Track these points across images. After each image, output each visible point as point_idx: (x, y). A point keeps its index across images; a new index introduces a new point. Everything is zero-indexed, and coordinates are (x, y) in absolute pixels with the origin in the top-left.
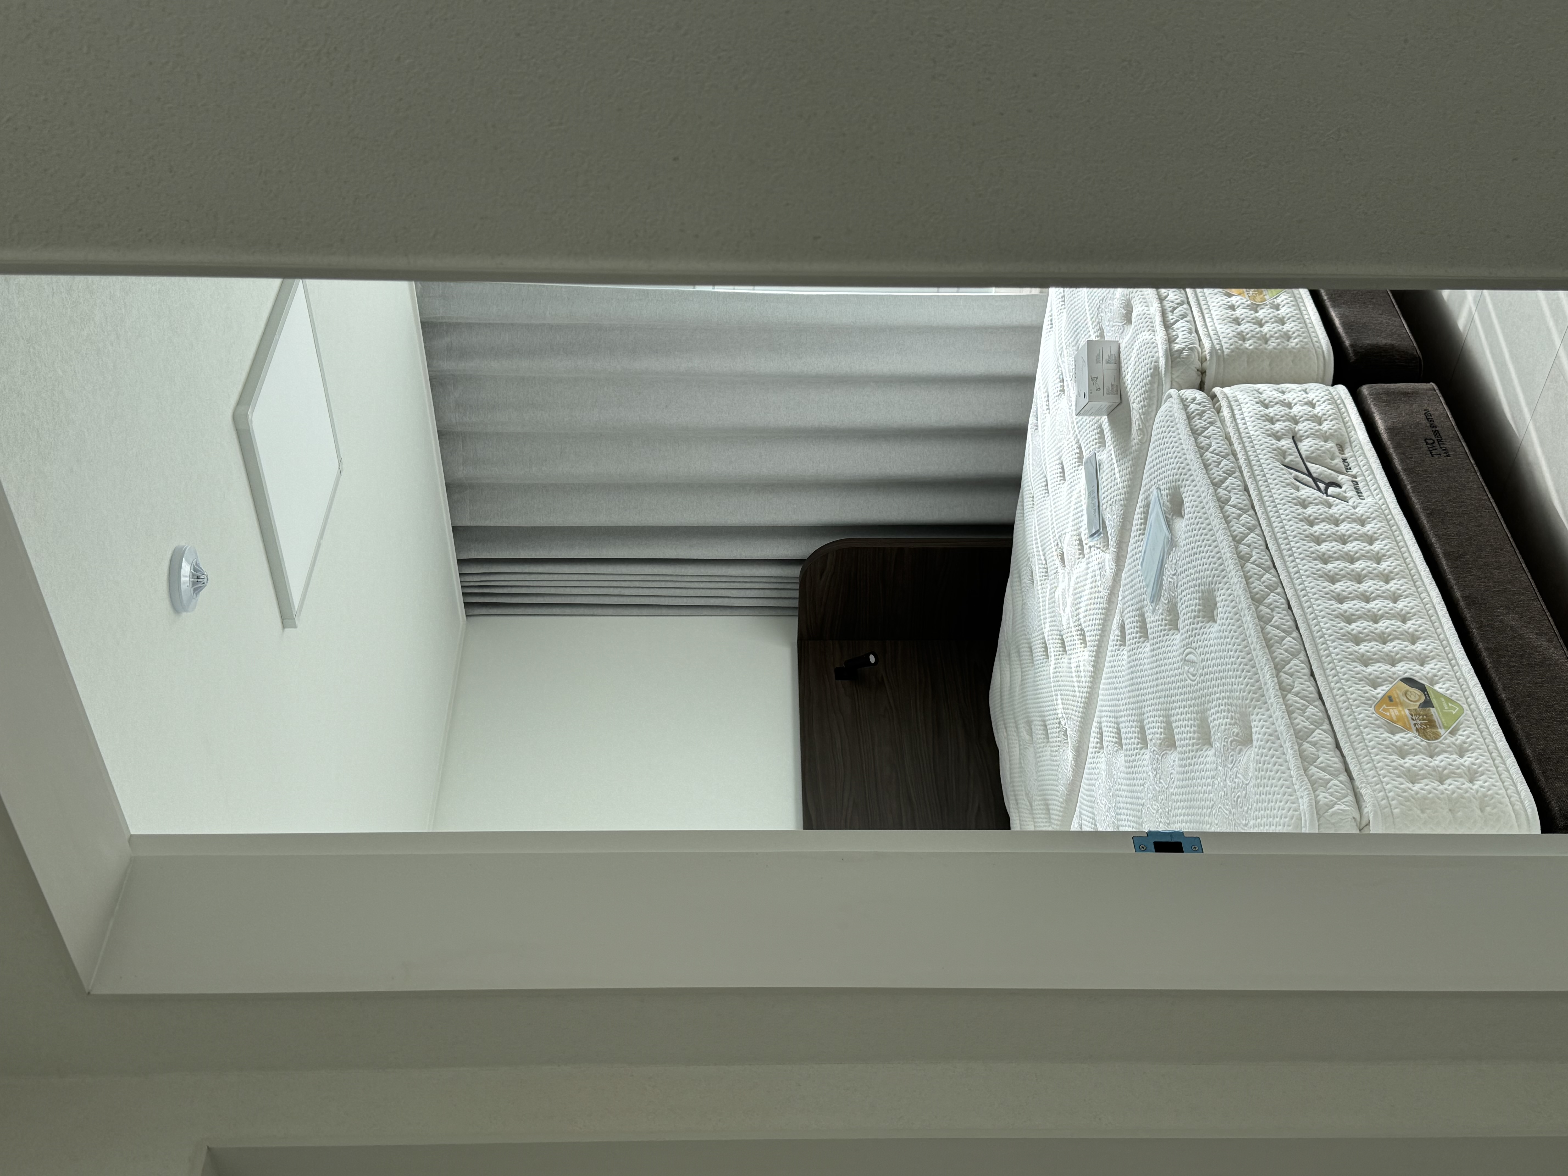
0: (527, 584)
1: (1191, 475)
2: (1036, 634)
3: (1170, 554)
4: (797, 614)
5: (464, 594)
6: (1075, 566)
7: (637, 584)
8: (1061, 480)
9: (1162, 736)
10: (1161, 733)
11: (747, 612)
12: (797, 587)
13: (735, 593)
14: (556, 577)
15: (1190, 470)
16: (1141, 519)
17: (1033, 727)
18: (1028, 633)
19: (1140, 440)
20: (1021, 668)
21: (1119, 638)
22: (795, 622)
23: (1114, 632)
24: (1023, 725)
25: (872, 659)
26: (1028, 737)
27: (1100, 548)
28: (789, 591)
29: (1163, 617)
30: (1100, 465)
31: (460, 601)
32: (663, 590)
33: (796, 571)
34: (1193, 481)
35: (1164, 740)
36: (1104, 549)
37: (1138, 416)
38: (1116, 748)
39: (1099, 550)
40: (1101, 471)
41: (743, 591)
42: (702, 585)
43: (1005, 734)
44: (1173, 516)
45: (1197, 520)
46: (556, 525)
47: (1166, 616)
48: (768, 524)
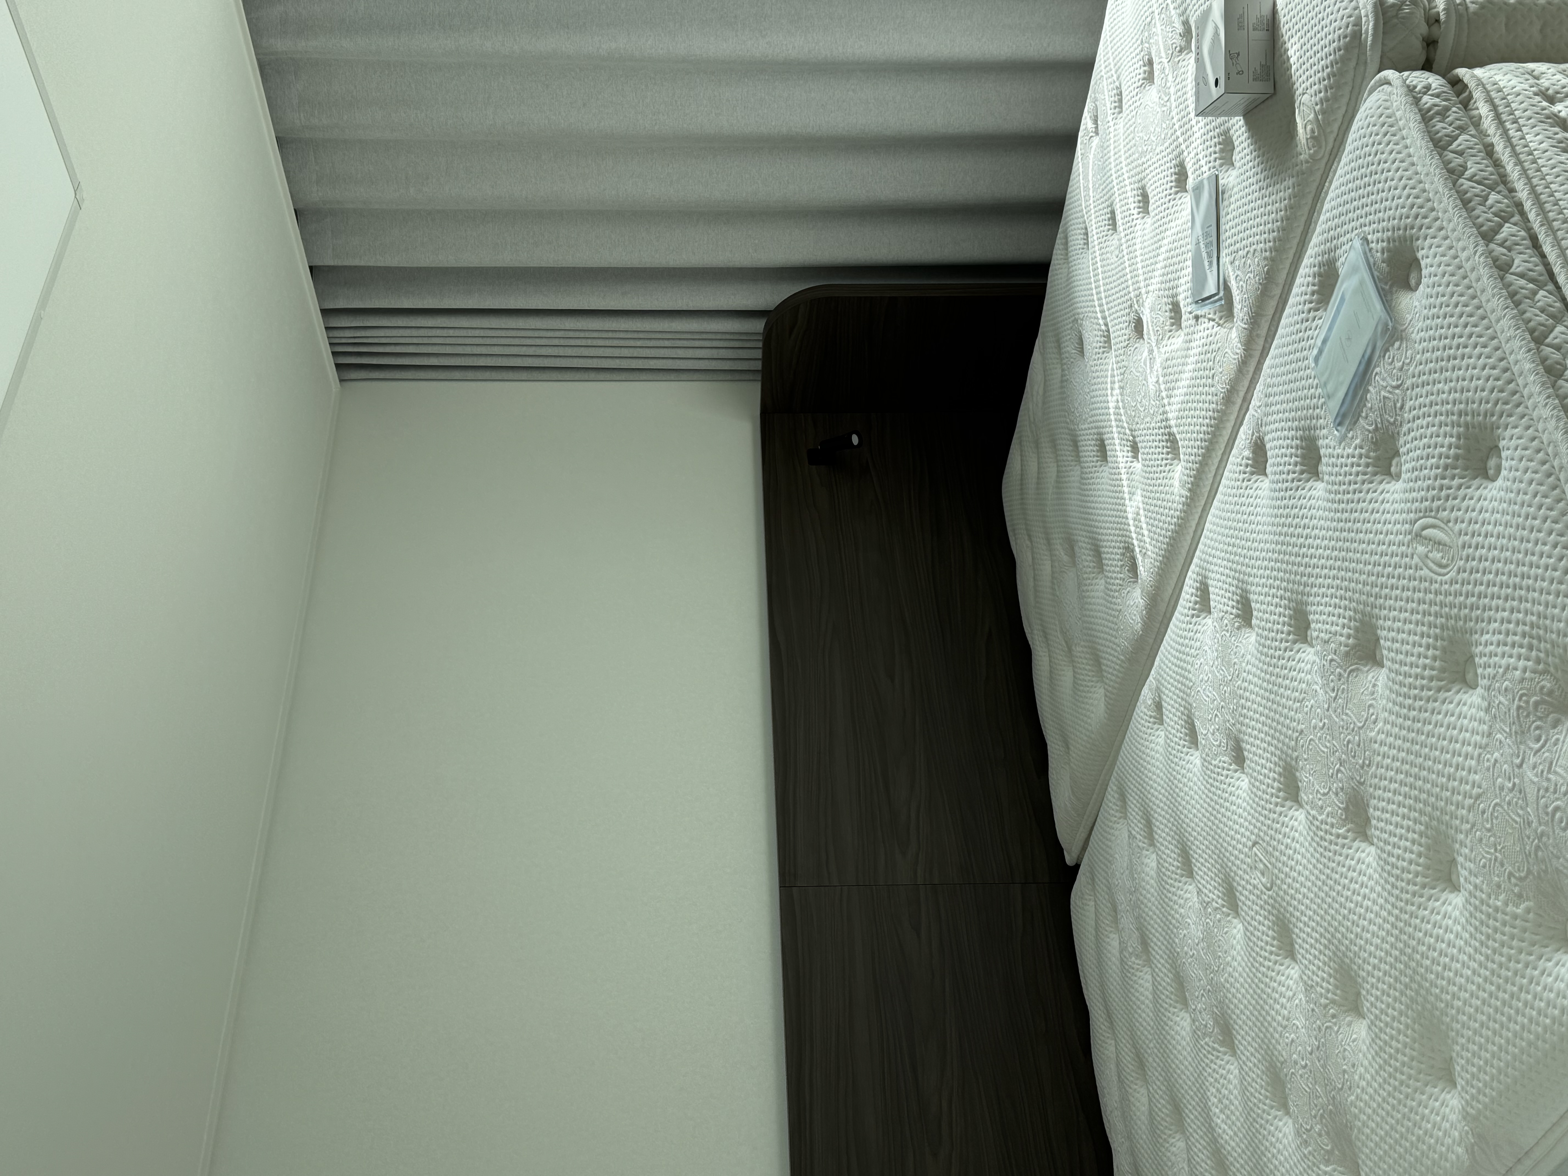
0: (415, 341)
1: (1437, 219)
2: (1086, 426)
3: (1387, 350)
4: (760, 378)
5: (334, 354)
6: (1164, 343)
7: (556, 342)
8: (1139, 213)
9: (1351, 641)
10: (1349, 637)
11: (696, 376)
12: (760, 345)
13: (681, 353)
14: (451, 332)
15: (1433, 209)
16: (1314, 285)
17: (1076, 549)
18: (1072, 421)
19: (1310, 156)
20: (1058, 466)
21: (1250, 462)
22: (757, 387)
23: (1241, 450)
24: (1058, 541)
25: (855, 440)
26: (1065, 558)
27: (1214, 320)
28: (749, 351)
29: (1363, 451)
30: (1223, 193)
31: (329, 363)
32: (590, 349)
33: (758, 326)
34: (1441, 229)
35: (1354, 647)
36: (1221, 322)
37: (1312, 116)
38: (1237, 624)
39: (1212, 323)
40: (1226, 203)
41: (691, 351)
42: (639, 343)
43: (1028, 543)
44: (1391, 287)
45: (1455, 299)
46: (446, 265)
47: (1369, 451)
48: (722, 265)
